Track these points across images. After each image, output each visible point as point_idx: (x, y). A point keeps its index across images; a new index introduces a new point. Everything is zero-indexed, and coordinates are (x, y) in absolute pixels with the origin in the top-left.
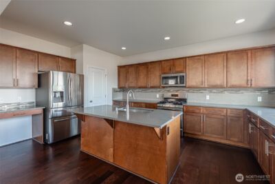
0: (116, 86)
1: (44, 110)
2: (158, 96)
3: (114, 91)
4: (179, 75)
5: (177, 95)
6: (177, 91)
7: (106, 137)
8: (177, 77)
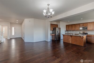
0: (66, 30)
1: (55, 34)
2: (78, 32)
3: (65, 31)
4: (85, 27)
5: (84, 32)
6: (84, 31)
7: (70, 39)
8: (84, 28)
